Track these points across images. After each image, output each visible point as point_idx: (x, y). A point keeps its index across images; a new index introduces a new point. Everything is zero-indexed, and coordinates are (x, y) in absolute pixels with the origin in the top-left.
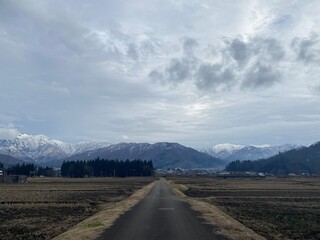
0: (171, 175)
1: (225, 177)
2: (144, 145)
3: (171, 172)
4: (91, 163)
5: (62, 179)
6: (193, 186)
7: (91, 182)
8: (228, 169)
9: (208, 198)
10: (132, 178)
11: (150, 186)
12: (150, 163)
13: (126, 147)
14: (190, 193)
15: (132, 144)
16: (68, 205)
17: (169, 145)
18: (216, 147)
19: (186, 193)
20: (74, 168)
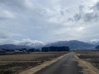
0: (75, 51)
1: (95, 51)
2: (66, 41)
3: (75, 50)
7: (50, 53)
10: (62, 52)
12: (68, 47)
14: (81, 57)
15: (62, 42)
17: (74, 41)
18: (91, 41)
19: (79, 57)
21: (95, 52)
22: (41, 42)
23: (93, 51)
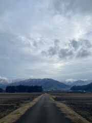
1: (70, 92)
2: (39, 79)
3: (49, 90)
4: (18, 87)
5: (6, 93)
6: (58, 96)
7: (17, 95)
8: (71, 89)
9: (63, 102)
11: (40, 96)
12: (41, 87)
13: (32, 80)
14: (56, 99)
15: (34, 79)
16: (7, 105)
17: (48, 79)
18: (67, 80)
19: (55, 99)
20: (11, 89)
21: (70, 94)
22: (5, 78)
23: (68, 92)
